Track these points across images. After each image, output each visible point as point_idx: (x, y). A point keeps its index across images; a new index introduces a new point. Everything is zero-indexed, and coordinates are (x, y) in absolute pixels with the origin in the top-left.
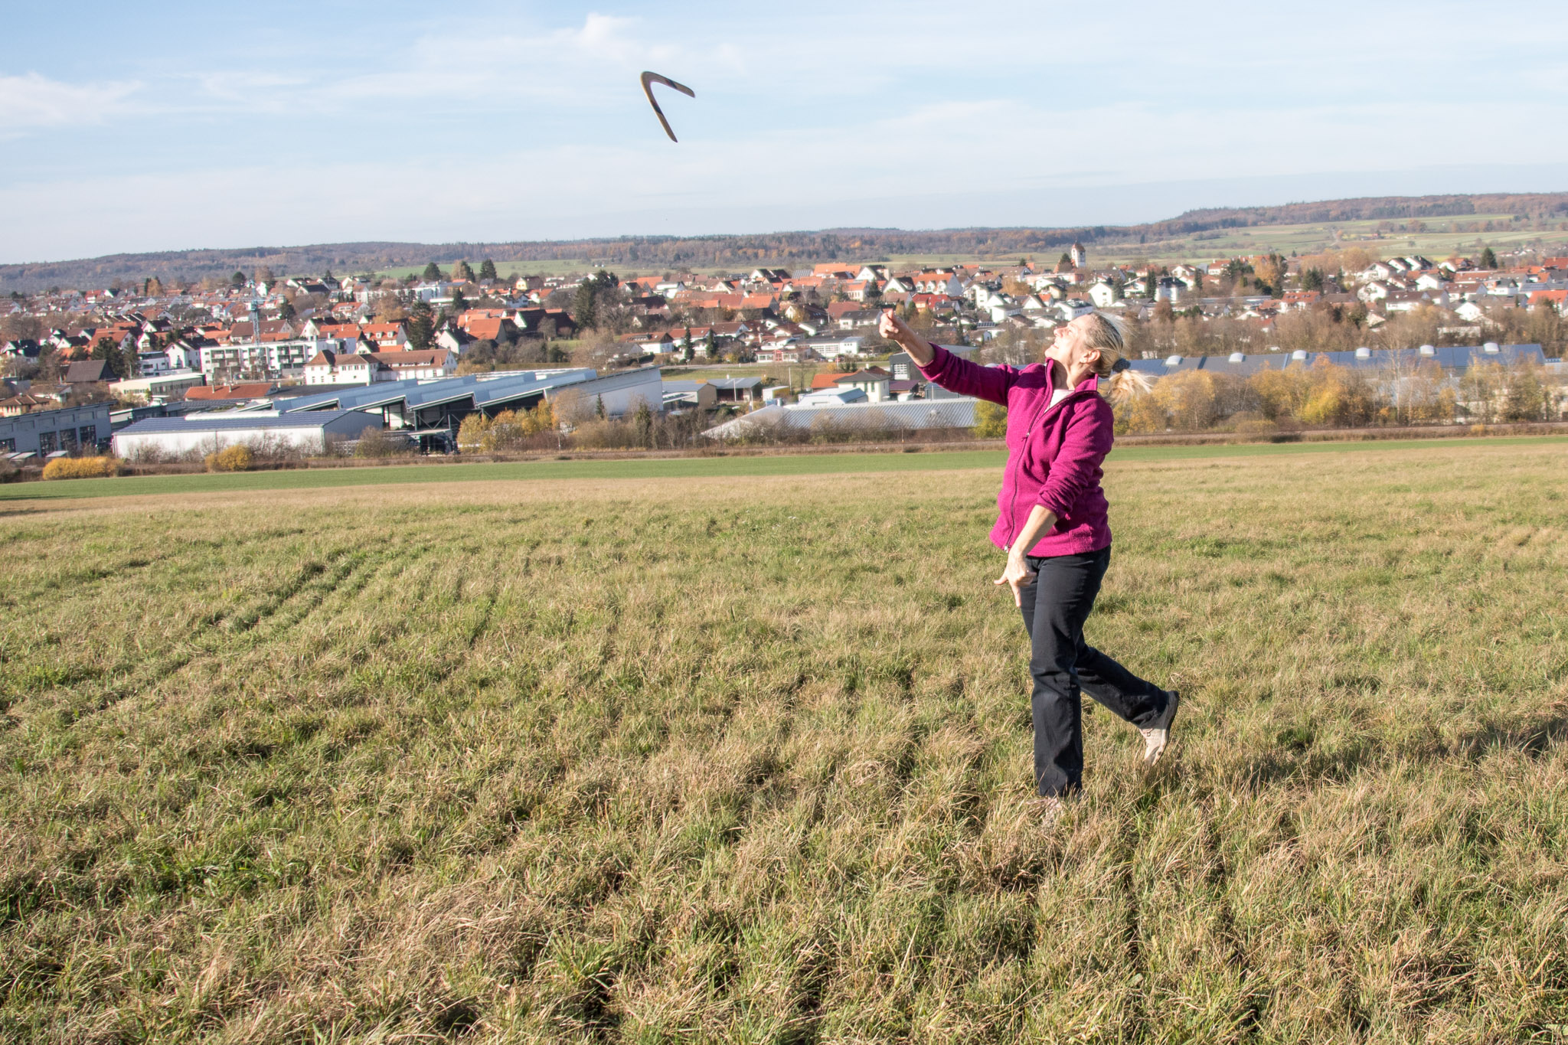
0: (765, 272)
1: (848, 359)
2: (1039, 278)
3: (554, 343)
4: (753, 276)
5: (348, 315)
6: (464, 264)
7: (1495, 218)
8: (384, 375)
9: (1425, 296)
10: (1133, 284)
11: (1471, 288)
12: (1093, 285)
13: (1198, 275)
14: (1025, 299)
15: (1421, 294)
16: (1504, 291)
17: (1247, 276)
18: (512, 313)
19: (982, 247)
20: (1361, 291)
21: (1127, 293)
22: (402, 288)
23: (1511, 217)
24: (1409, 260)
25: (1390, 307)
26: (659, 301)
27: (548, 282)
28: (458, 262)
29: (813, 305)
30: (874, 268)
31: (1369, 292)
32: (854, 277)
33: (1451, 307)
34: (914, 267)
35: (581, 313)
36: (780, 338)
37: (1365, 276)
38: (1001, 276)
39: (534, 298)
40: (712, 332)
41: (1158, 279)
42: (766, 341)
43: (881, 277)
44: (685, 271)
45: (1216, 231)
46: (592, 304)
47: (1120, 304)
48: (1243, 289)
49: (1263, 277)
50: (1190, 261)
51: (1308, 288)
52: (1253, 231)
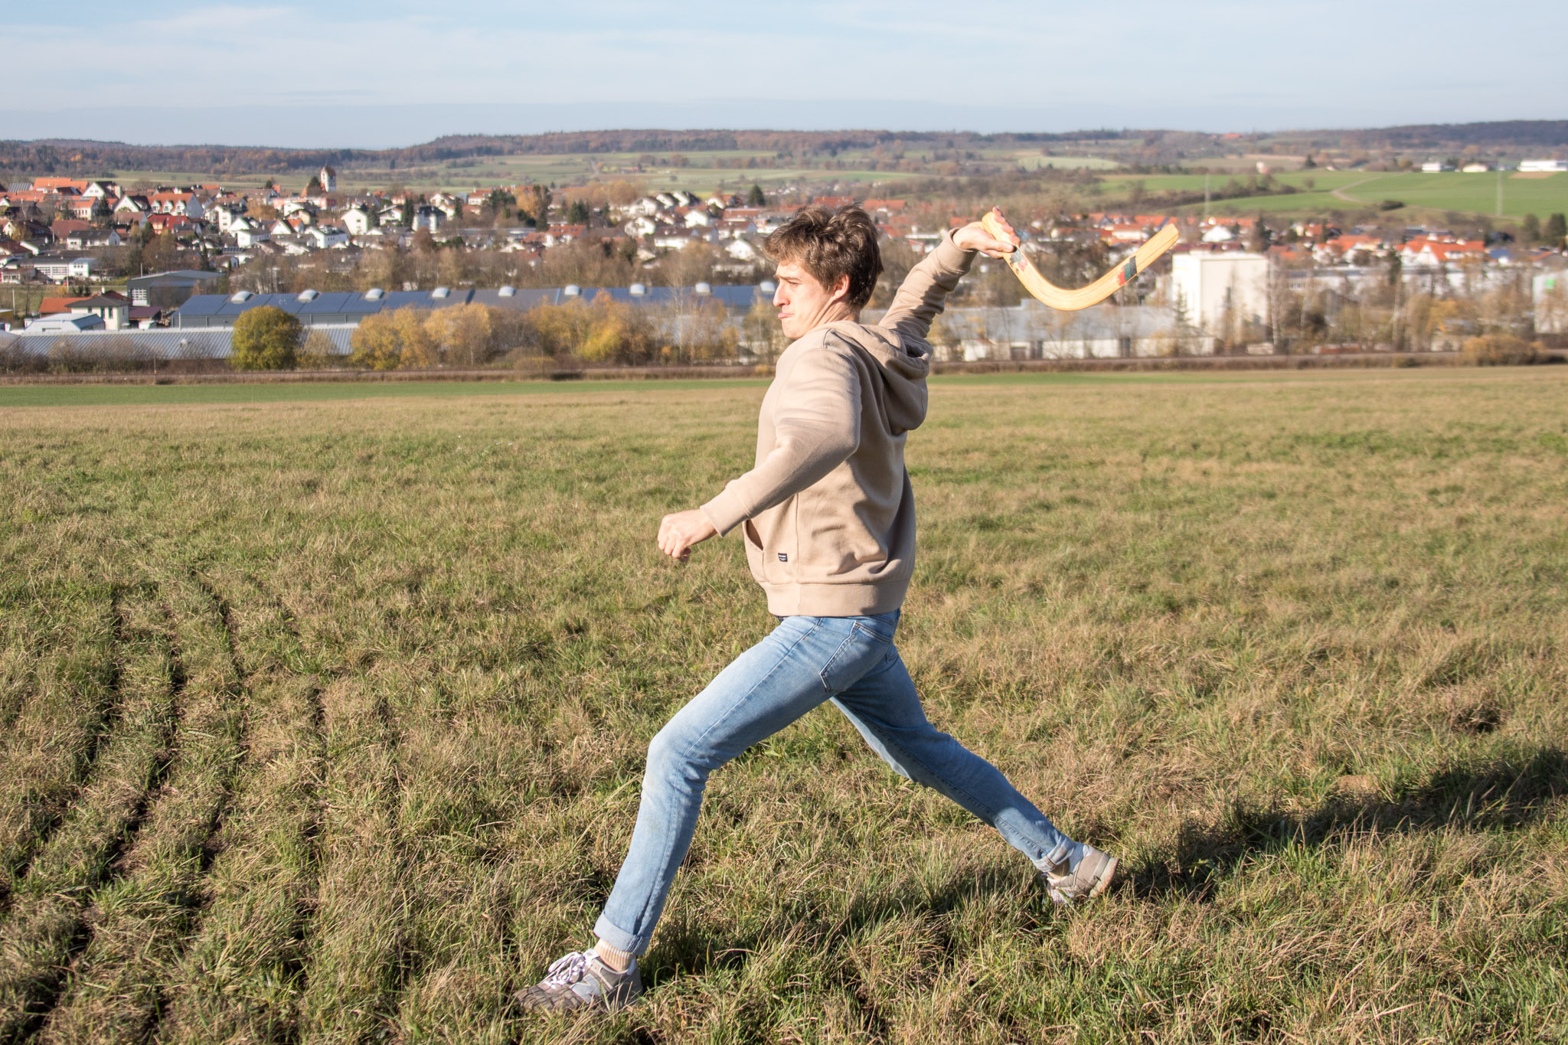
1: (79, 281)
2: (287, 201)
7: (759, 155)
9: (695, 233)
10: (389, 212)
11: (741, 226)
12: (346, 211)
13: (458, 205)
14: (273, 223)
15: (690, 230)
17: (509, 206)
19: (218, 166)
20: (629, 226)
21: (383, 221)
23: (775, 154)
24: (677, 195)
25: (658, 243)
29: (36, 222)
30: (103, 185)
31: (636, 227)
32: (80, 193)
34: (148, 185)
37: (632, 210)
38: (245, 198)
41: (417, 207)
43: (112, 195)
45: (470, 158)
47: (375, 232)
48: (505, 221)
49: (526, 208)
50: (447, 189)
51: (573, 221)
52: (510, 161)
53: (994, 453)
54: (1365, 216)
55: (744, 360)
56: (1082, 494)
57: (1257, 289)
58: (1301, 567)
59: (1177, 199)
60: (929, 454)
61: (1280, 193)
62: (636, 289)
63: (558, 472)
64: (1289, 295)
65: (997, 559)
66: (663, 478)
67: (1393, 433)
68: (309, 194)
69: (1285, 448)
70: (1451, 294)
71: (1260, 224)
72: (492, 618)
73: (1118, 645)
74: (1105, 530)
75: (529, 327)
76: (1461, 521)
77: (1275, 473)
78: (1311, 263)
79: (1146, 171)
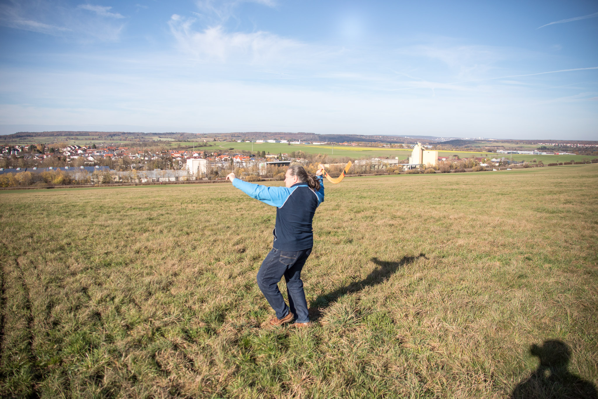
7: (94, 137)
9: (80, 155)
10: (5, 150)
11: (91, 153)
13: (22, 148)
16: (98, 154)
17: (35, 149)
21: (3, 152)
23: (98, 137)
24: (75, 146)
25: (72, 157)
31: (66, 153)
33: (86, 157)
41: (12, 149)
45: (25, 137)
47: (2, 155)
48: (34, 152)
49: (39, 149)
50: (19, 145)
51: (51, 152)
52: (35, 138)
53: (151, 204)
54: (226, 151)
55: (92, 183)
56: (169, 212)
57: (204, 166)
58: (211, 225)
59: (188, 147)
60: (137, 205)
61: (209, 146)
62: (66, 168)
63: (57, 211)
64: (210, 168)
65: (153, 226)
66: (80, 212)
67: (230, 197)
69: (209, 201)
70: (243, 167)
71: (205, 153)
72: (50, 243)
73: (178, 241)
74: (174, 219)
75: (41, 176)
76: (242, 215)
77: (207, 206)
78: (215, 161)
79: (181, 141)
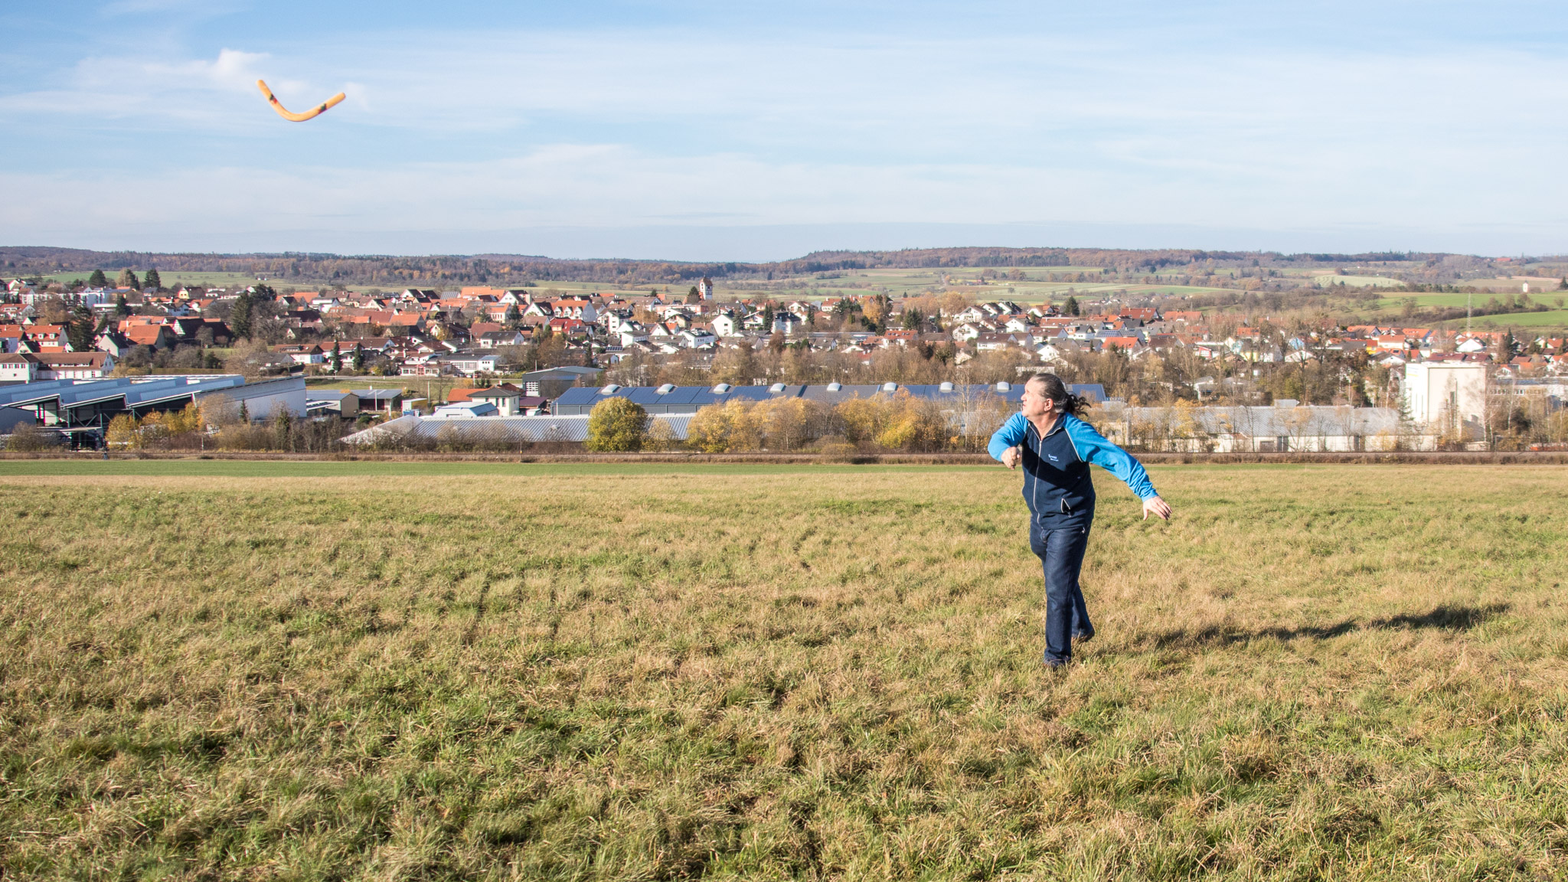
0: (415, 292)
1: (485, 375)
2: (668, 308)
3: (211, 350)
4: (404, 296)
5: (12, 316)
6: (129, 272)
7: (1087, 271)
8: (44, 374)
9: (1012, 338)
10: (752, 317)
11: (1054, 332)
12: (716, 316)
13: (812, 311)
15: (1008, 335)
16: (1082, 336)
17: (856, 314)
18: (172, 321)
19: (622, 277)
20: (955, 331)
21: (746, 327)
22: (67, 292)
24: (1001, 305)
25: (980, 347)
26: (314, 315)
27: (210, 291)
28: (124, 270)
29: (457, 325)
30: (516, 293)
31: (963, 332)
32: (498, 300)
33: (1033, 349)
35: (238, 323)
36: (423, 354)
37: (961, 317)
38: (633, 305)
39: (195, 307)
40: (360, 346)
41: (775, 313)
42: (409, 356)
43: (523, 302)
44: (341, 288)
46: (249, 315)
47: (738, 335)
48: (850, 325)
49: (869, 316)
51: (908, 327)
52: (870, 274)
59: (1444, 314)
61: (1533, 311)
68: (688, 302)
71: (1507, 338)
79: (1421, 290)
